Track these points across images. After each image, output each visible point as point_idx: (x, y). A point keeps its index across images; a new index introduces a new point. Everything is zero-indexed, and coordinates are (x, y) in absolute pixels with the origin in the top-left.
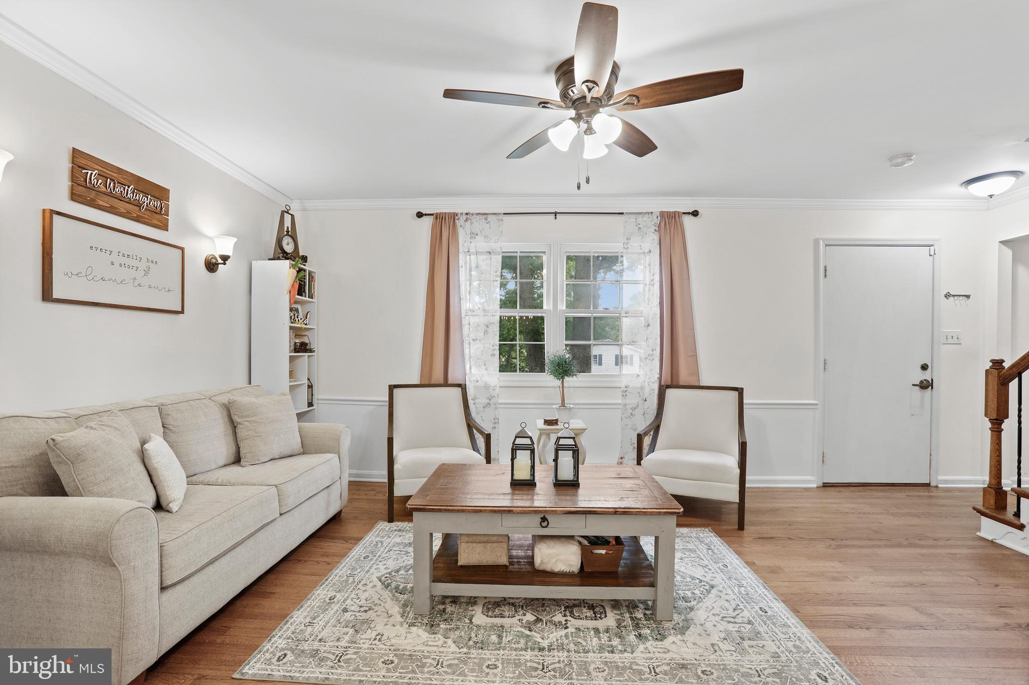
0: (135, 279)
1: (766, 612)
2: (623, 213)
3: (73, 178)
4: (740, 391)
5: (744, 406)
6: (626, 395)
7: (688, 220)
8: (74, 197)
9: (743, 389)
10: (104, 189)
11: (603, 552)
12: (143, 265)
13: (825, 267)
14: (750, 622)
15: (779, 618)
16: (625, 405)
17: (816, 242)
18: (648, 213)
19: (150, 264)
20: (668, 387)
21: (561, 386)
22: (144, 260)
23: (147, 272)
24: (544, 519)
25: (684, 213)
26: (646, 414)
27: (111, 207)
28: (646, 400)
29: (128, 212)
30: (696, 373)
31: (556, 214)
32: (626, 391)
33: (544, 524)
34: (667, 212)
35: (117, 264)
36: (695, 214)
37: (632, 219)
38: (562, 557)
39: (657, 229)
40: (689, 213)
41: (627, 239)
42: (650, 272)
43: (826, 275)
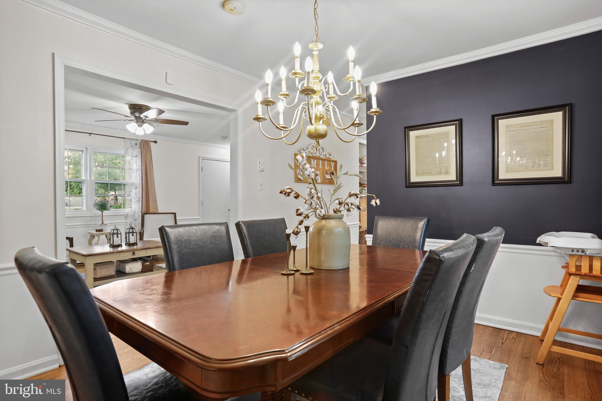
2: (124, 138)
4: (175, 214)
5: (177, 220)
6: (127, 218)
7: (152, 144)
9: (176, 213)
11: (148, 263)
13: (202, 167)
16: (127, 223)
17: (199, 157)
18: (136, 139)
20: (145, 214)
21: (101, 215)
24: (133, 253)
25: (151, 141)
26: (136, 226)
28: (136, 220)
30: (157, 208)
31: (90, 134)
32: (127, 217)
33: (134, 254)
34: (144, 140)
36: (155, 142)
37: (129, 141)
38: (136, 267)
39: (140, 147)
40: (153, 142)
41: (127, 150)
42: (137, 165)
43: (202, 170)
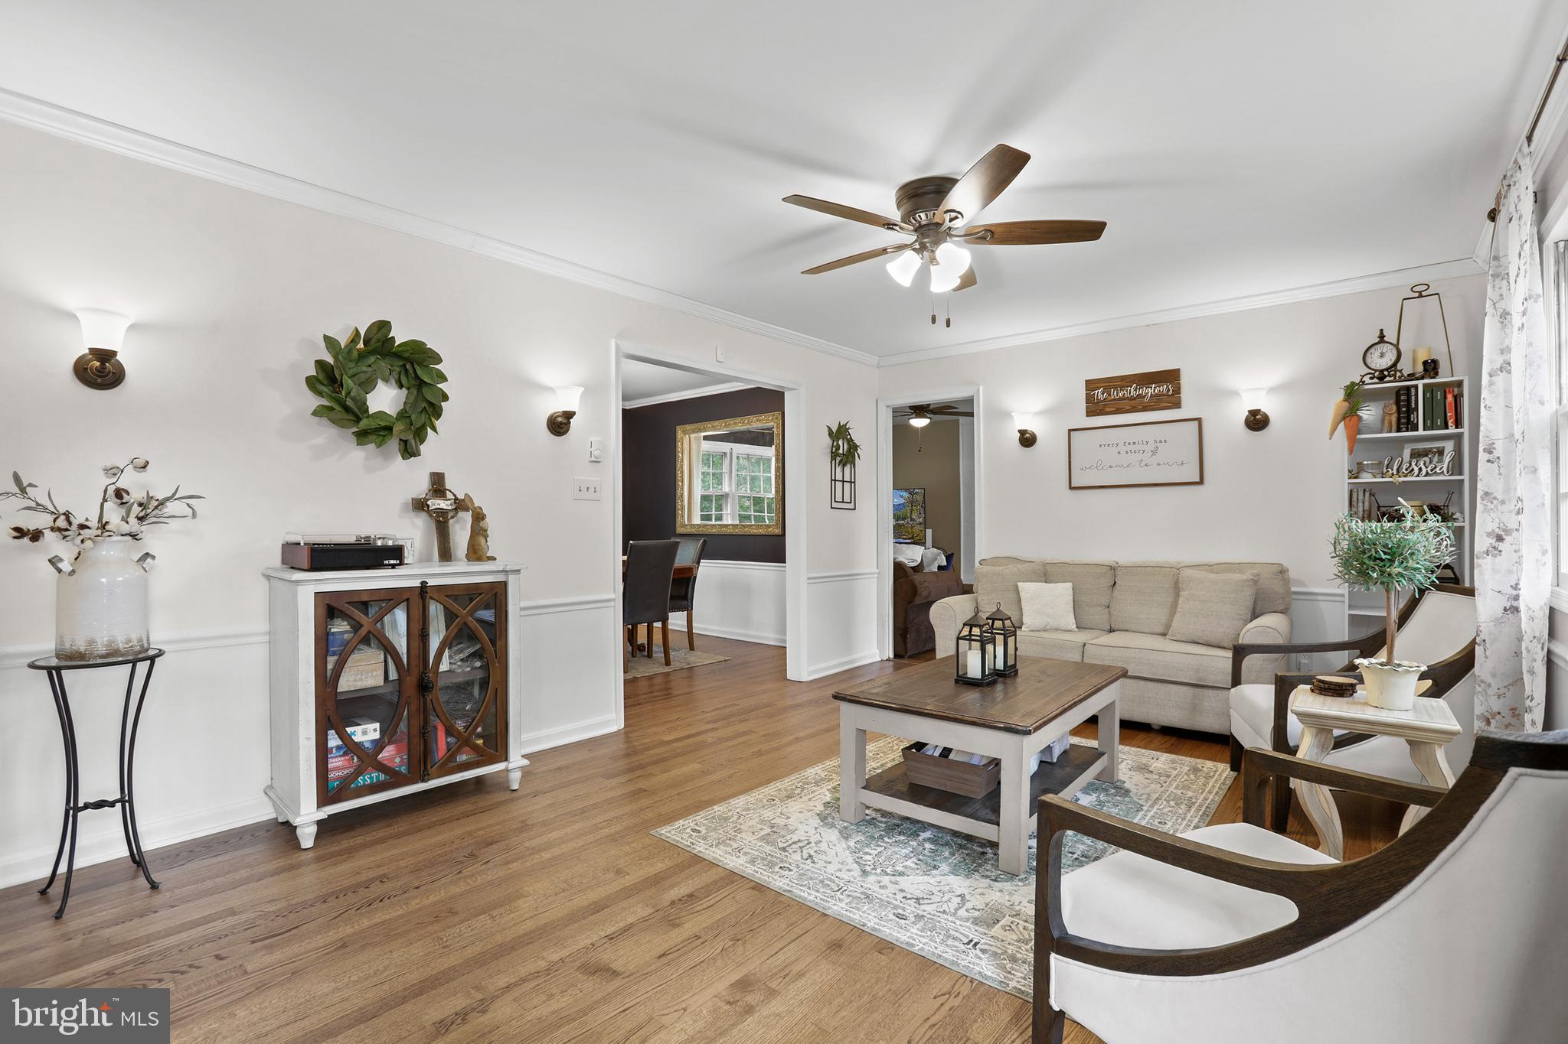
0: (1142, 460)
1: (781, 868)
3: (1088, 401)
8: (1090, 413)
10: (1109, 398)
12: (1151, 446)
14: (784, 849)
15: (764, 868)
19: (1158, 444)
22: (1151, 442)
23: (1154, 452)
27: (1117, 409)
29: (1133, 408)
35: (1123, 453)
